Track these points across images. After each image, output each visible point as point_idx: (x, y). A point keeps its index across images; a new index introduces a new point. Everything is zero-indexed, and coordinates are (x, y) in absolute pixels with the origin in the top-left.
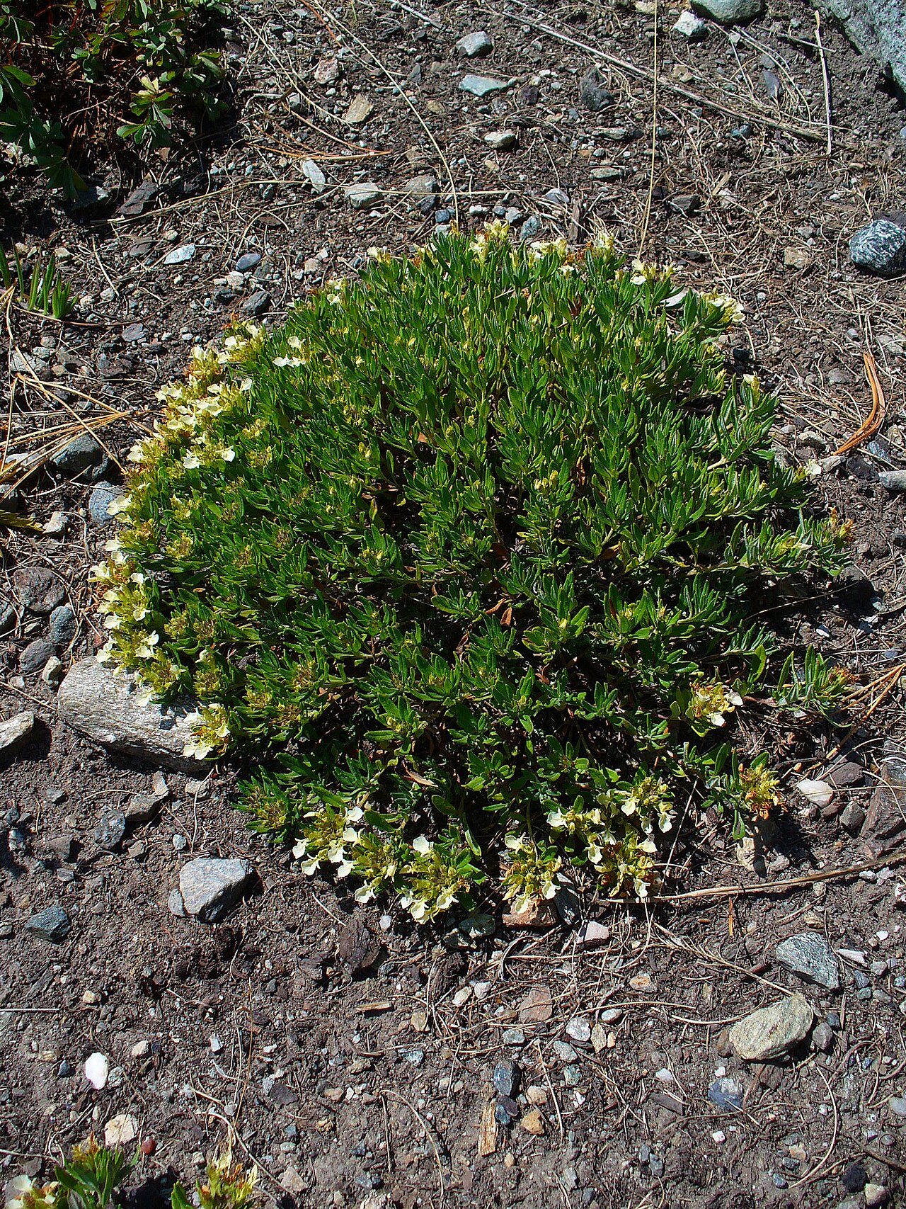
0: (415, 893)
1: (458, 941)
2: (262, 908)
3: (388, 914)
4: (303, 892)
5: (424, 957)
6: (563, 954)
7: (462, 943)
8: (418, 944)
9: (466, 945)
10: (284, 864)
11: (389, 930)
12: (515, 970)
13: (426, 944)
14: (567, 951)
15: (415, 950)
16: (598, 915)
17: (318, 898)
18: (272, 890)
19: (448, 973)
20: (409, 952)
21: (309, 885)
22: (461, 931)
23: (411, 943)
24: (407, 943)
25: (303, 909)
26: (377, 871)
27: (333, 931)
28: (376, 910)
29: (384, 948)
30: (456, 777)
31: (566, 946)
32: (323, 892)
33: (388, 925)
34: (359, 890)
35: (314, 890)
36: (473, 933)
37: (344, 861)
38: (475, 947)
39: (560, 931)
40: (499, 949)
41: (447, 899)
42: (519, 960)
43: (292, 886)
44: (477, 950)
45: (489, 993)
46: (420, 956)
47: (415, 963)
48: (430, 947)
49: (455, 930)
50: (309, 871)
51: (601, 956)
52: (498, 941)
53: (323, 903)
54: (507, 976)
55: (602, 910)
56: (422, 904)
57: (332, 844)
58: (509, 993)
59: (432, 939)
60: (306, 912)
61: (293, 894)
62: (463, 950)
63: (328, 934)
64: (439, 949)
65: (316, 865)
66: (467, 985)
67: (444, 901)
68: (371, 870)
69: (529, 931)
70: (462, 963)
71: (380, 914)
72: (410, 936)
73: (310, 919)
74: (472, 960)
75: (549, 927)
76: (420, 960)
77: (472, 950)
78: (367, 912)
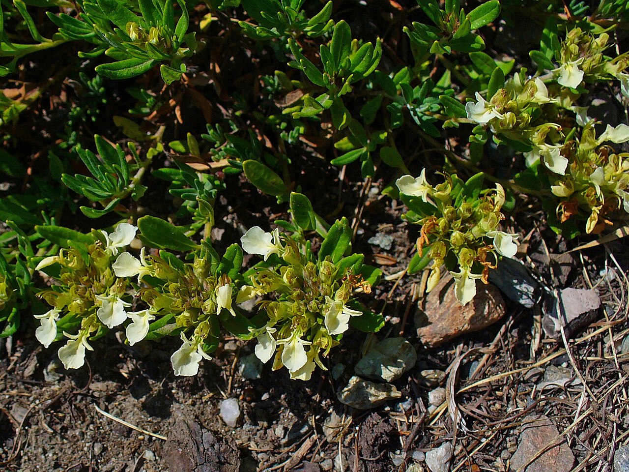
0: (278, 326)
1: (368, 395)
2: (19, 457)
3: (231, 396)
4: (78, 409)
5: (314, 445)
6: (536, 359)
7: (376, 395)
8: (297, 427)
9: (382, 396)
10: (32, 376)
11: (240, 422)
12: (479, 407)
13: (312, 421)
14: (539, 352)
15: (295, 439)
16: (563, 279)
17: (107, 410)
18: (27, 423)
19: (373, 453)
20: (287, 444)
21: (85, 396)
22: (363, 377)
23: (286, 429)
24: (279, 431)
25: (88, 437)
26: (196, 311)
27: (149, 455)
28: (208, 395)
29: (245, 453)
30: (263, 141)
31: (535, 345)
32: (110, 399)
33: (236, 413)
34: (176, 356)
35: (95, 400)
36: (388, 373)
37: (131, 315)
38: (398, 394)
39: (513, 327)
40: (434, 386)
41: (339, 316)
42: (475, 392)
43: (56, 406)
44: (402, 399)
45: (452, 461)
46: (307, 444)
47: (304, 458)
48: (320, 423)
49: (354, 380)
50: (77, 361)
51: (600, 339)
52: (428, 374)
53: (117, 415)
54: (470, 420)
55: (565, 270)
56: (296, 343)
57: (100, 299)
58: (484, 450)
59: (318, 410)
60: (94, 440)
61: (62, 419)
62: (378, 407)
63: (142, 461)
64: (334, 423)
65: (83, 346)
66: (410, 461)
67: (335, 323)
68: (186, 314)
69: (466, 344)
70: (388, 428)
71: (216, 400)
72: (277, 418)
73: (104, 449)
74: (399, 418)
75: (495, 326)
76: (311, 450)
77: (393, 403)
78: (194, 404)
